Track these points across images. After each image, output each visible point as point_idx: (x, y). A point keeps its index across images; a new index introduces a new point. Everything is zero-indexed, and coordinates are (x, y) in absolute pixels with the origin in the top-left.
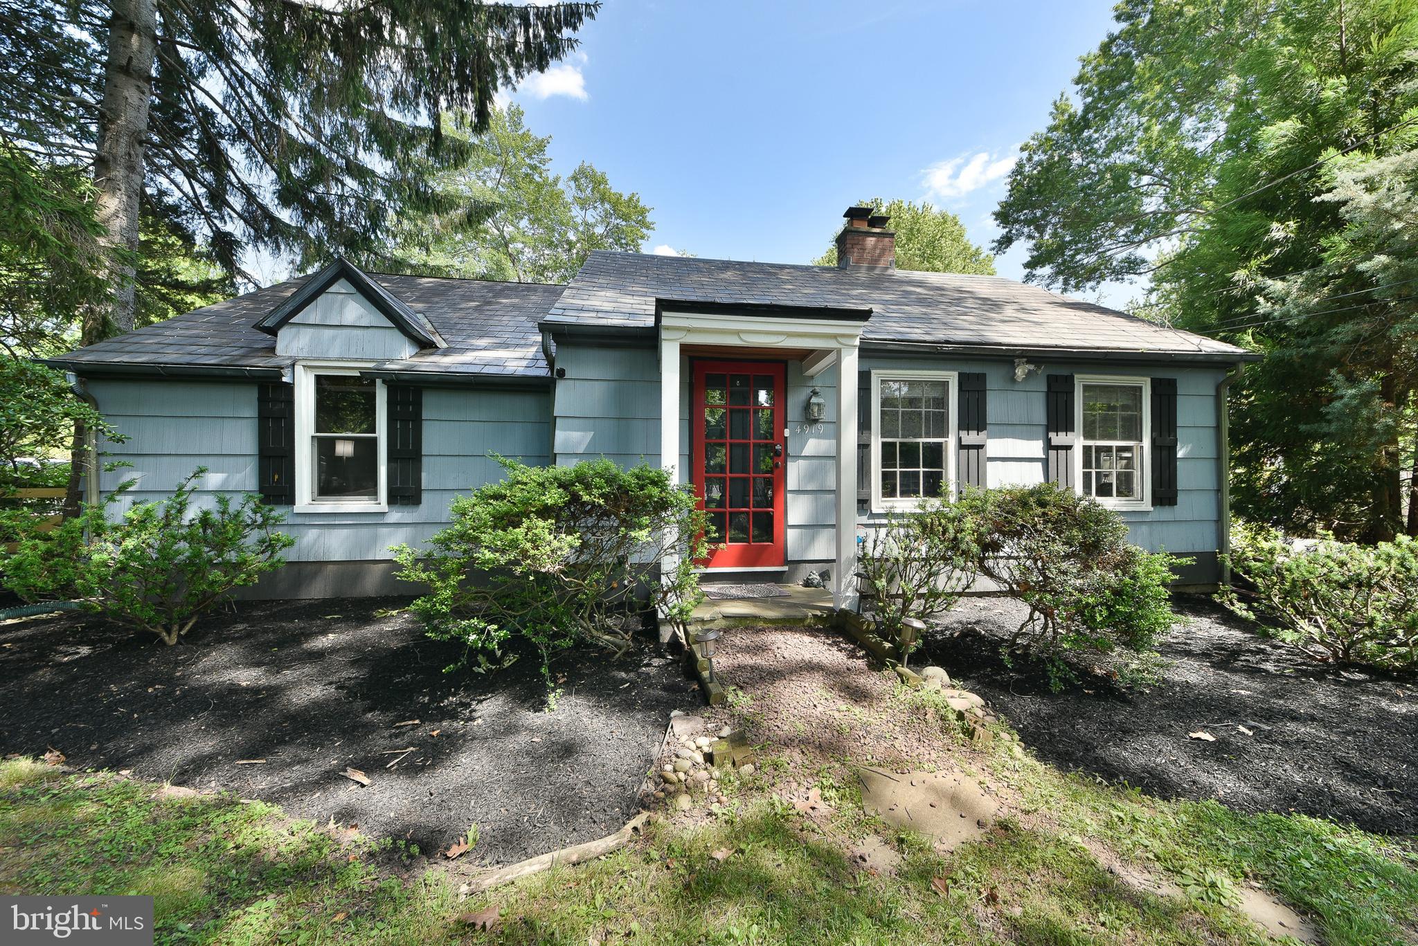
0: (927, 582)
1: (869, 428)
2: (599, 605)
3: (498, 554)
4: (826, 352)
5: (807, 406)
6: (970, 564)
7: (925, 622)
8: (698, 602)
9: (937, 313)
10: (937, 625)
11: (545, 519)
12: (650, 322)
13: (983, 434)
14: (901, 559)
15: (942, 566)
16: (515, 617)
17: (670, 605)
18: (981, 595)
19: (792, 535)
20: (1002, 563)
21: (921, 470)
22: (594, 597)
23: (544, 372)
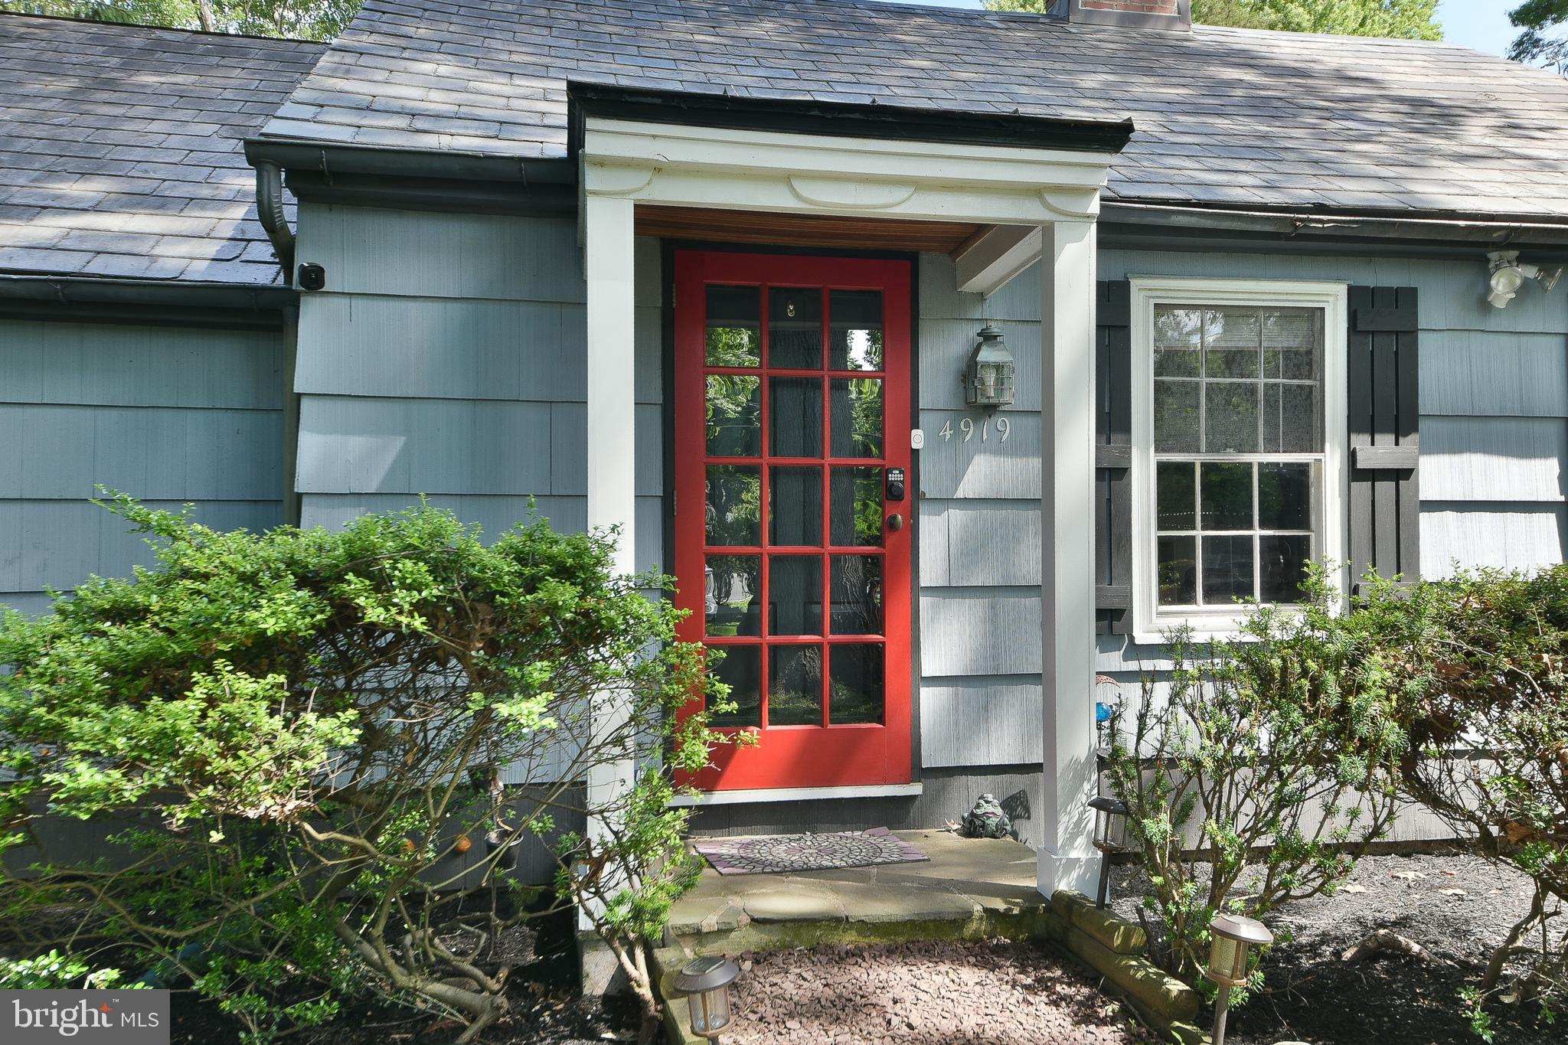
0: (1272, 823)
1: (1125, 427)
2: (415, 900)
3: (116, 774)
4: (1014, 233)
5: (969, 373)
6: (1380, 773)
7: (1268, 924)
8: (686, 884)
9: (1297, 136)
10: (1301, 928)
11: (258, 674)
12: (557, 146)
13: (1409, 443)
14: (1209, 764)
15: (1311, 779)
16: (175, 943)
17: (610, 896)
18: (1409, 849)
19: (930, 700)
20: (1460, 767)
21: (1257, 533)
22: (402, 879)
23: (265, 275)
